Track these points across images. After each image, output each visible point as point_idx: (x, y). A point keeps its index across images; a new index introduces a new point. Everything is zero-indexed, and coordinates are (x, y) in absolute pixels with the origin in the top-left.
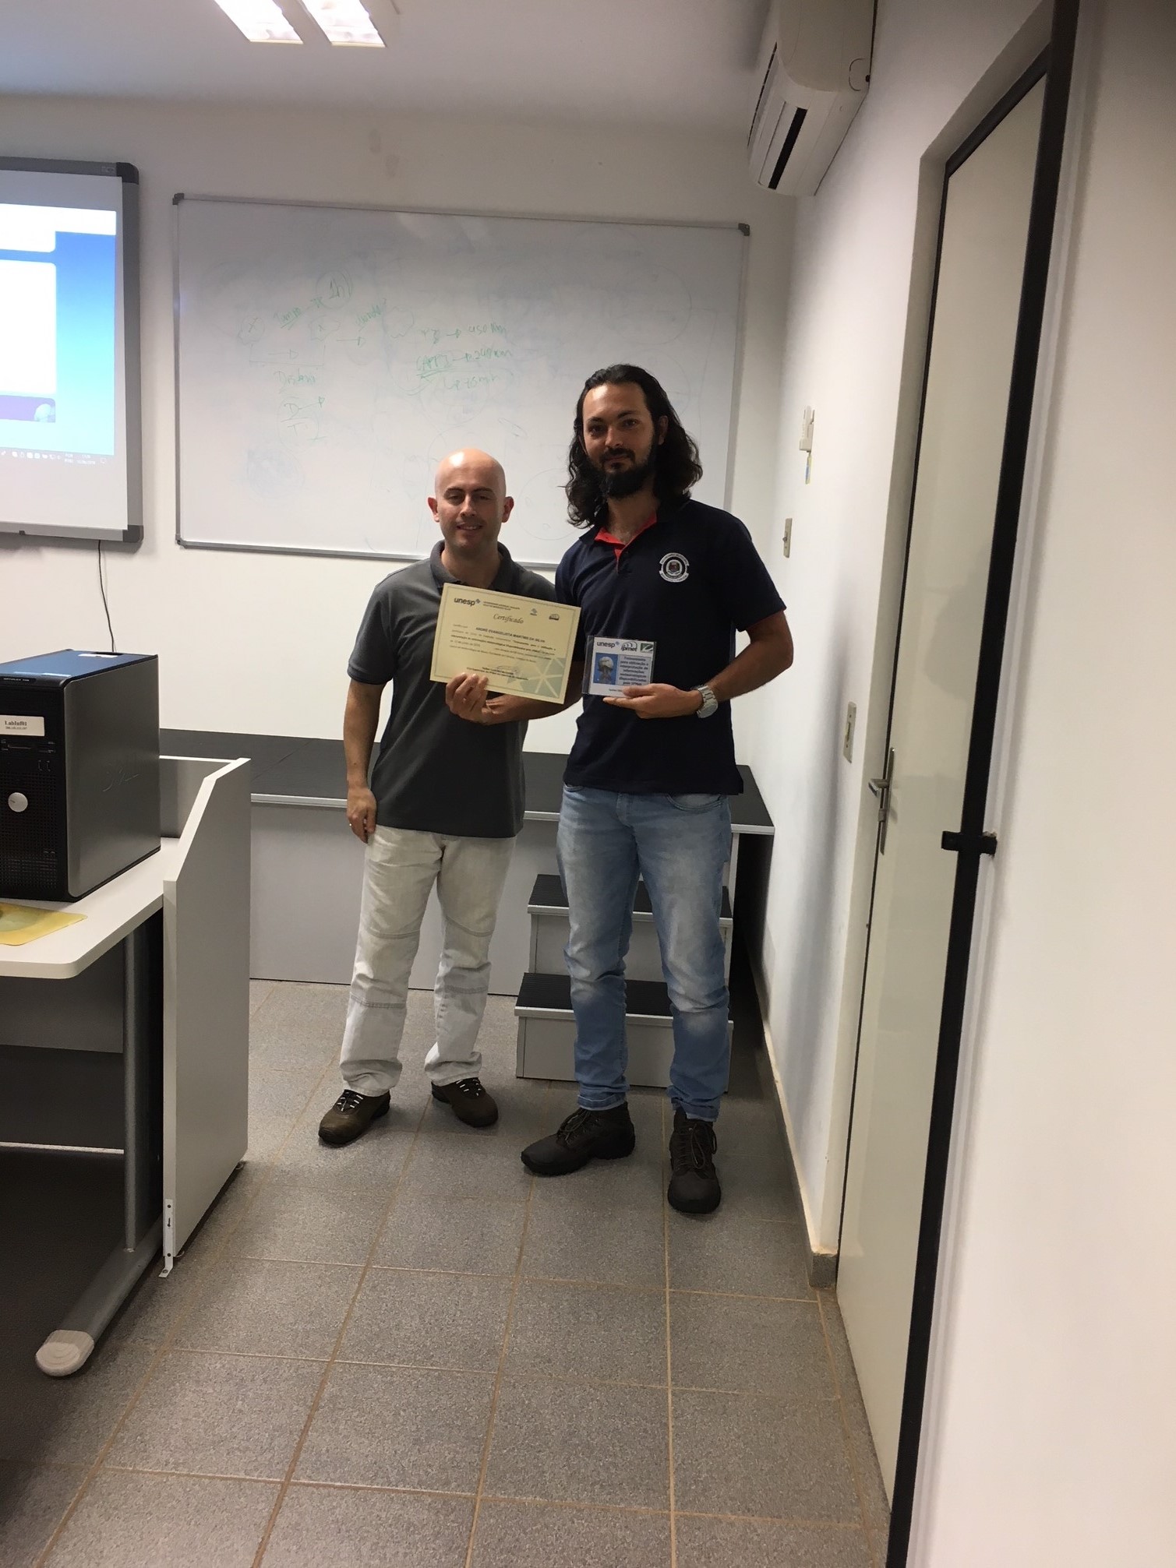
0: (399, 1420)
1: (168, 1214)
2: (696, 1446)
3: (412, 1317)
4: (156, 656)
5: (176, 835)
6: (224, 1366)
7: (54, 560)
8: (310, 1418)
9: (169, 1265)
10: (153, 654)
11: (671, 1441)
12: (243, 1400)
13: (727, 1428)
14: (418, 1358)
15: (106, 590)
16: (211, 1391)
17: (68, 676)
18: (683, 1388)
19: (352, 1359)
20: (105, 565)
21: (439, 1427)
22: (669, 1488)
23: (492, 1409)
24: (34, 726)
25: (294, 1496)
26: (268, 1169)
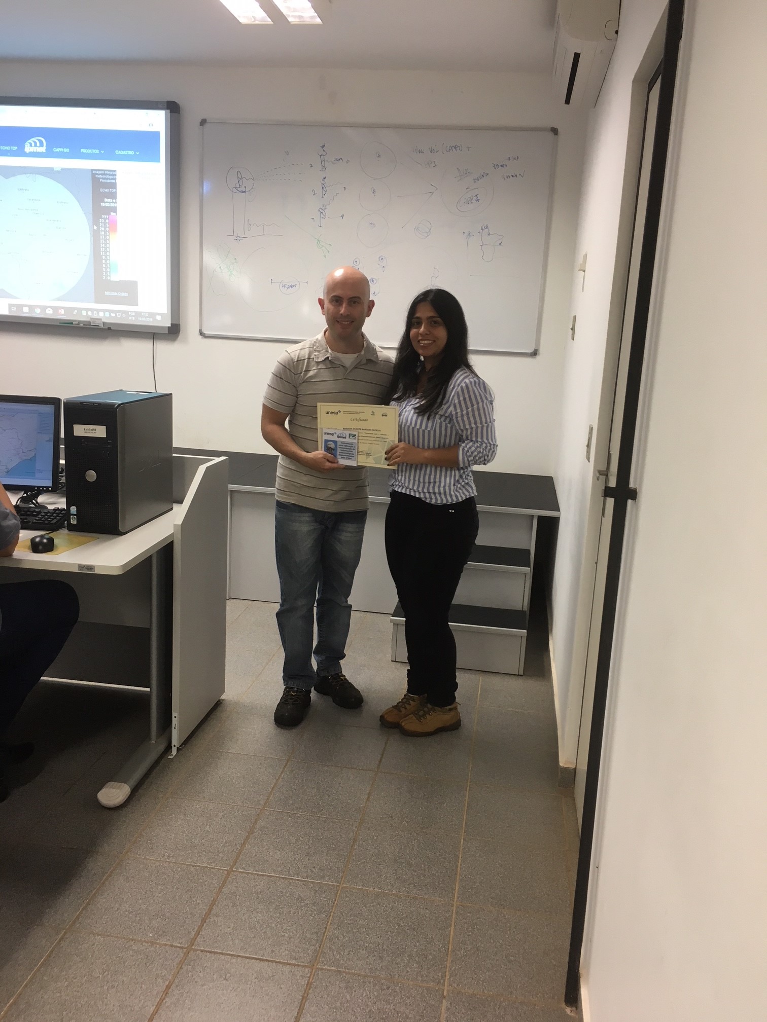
0: (298, 842)
1: (175, 721)
2: (474, 868)
5: (181, 502)
6: (200, 807)
7: (128, 345)
9: (174, 751)
11: (459, 865)
12: (210, 826)
13: (495, 861)
15: (155, 363)
16: (192, 820)
17: (119, 402)
18: (471, 837)
19: (275, 808)
20: (156, 348)
21: (322, 848)
22: (455, 890)
23: (355, 840)
24: (100, 431)
25: (234, 877)
26: (236, 703)
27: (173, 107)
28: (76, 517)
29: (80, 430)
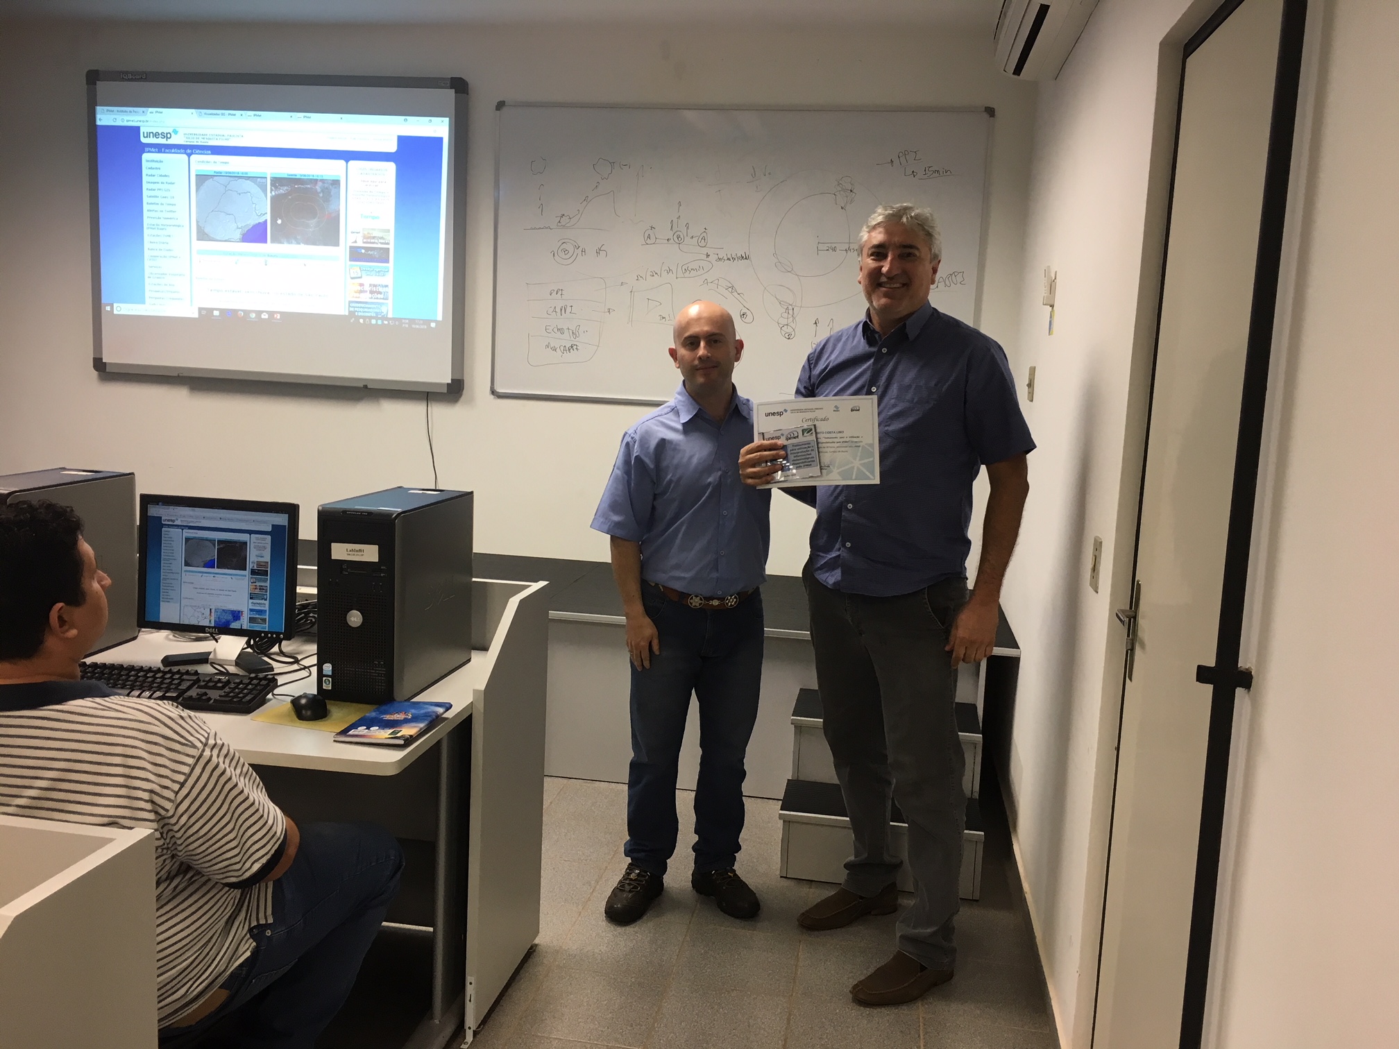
1: (470, 990)
4: (472, 493)
5: (485, 648)
7: (390, 409)
9: (469, 1037)
10: (470, 491)
15: (432, 434)
17: (399, 510)
20: (432, 413)
24: (369, 553)
26: (557, 952)
27: (460, 86)
28: (330, 679)
29: (340, 551)
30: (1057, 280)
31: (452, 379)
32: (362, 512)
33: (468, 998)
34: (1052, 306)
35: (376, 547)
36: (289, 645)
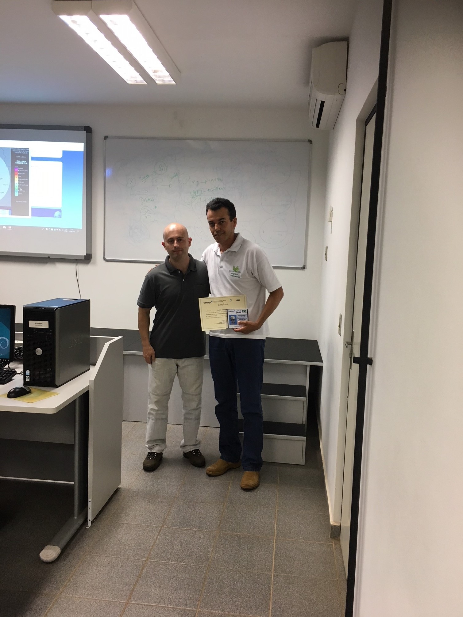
0: (170, 582)
1: (90, 504)
2: (281, 595)
3: (178, 545)
6: (107, 561)
7: (60, 267)
8: (137, 580)
9: (90, 524)
11: (271, 593)
12: (113, 573)
13: (293, 589)
14: (179, 560)
15: (78, 277)
16: (102, 569)
17: (57, 307)
18: (278, 574)
19: (154, 559)
20: (78, 268)
21: (185, 585)
22: (270, 610)
23: (205, 579)
24: (45, 325)
25: (130, 607)
26: (128, 490)
27: (88, 129)
28: (29, 377)
29: (32, 324)
30: (333, 212)
31: (87, 254)
32: (41, 308)
33: (89, 508)
34: (331, 222)
35: (48, 322)
36: (12, 365)
